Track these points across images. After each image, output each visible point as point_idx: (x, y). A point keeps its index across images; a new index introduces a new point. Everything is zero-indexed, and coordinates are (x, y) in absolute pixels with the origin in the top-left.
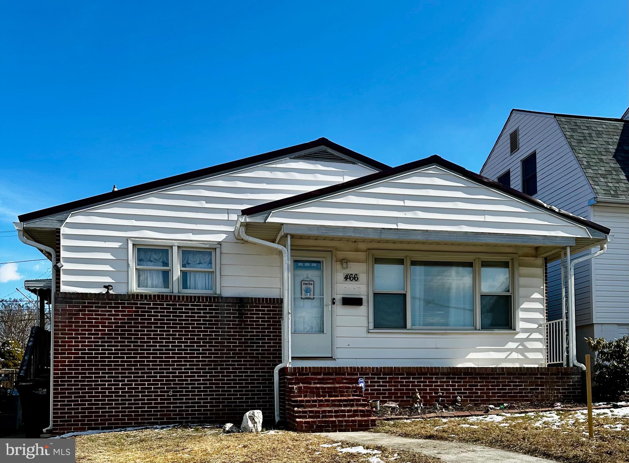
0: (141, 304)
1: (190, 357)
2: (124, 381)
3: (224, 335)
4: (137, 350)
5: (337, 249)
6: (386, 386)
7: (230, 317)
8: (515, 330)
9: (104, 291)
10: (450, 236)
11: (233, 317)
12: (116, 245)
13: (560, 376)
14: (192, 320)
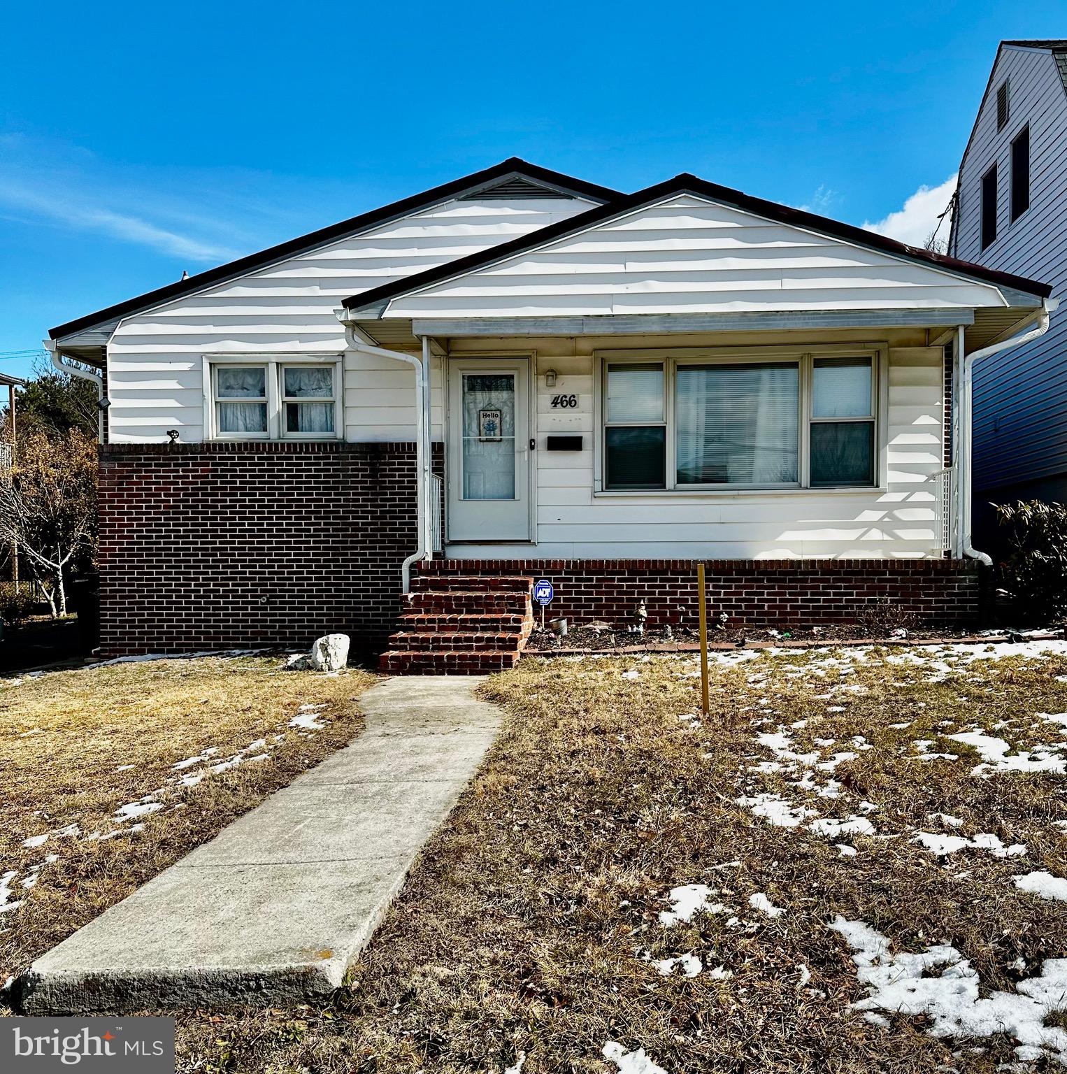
0: (220, 458)
1: (296, 542)
2: (197, 579)
3: (348, 506)
4: (216, 531)
5: (538, 352)
6: (591, 593)
7: (357, 476)
8: (878, 486)
9: (168, 439)
10: (714, 322)
11: (363, 476)
12: (185, 366)
13: (932, 576)
14: (297, 483)
